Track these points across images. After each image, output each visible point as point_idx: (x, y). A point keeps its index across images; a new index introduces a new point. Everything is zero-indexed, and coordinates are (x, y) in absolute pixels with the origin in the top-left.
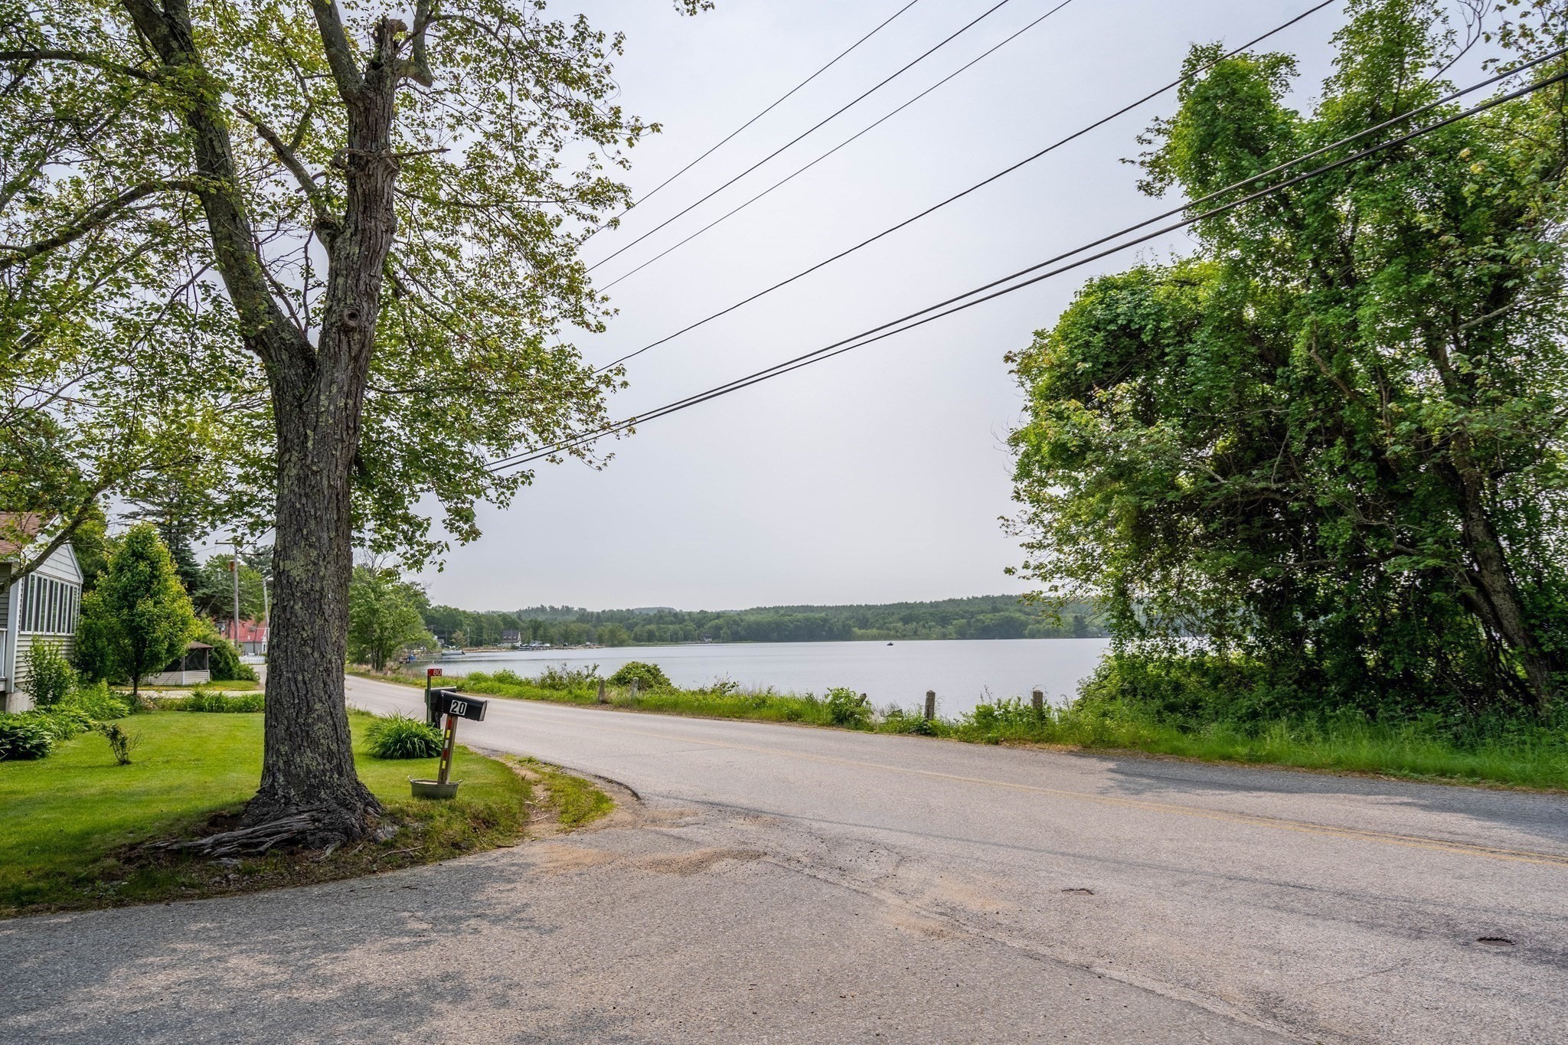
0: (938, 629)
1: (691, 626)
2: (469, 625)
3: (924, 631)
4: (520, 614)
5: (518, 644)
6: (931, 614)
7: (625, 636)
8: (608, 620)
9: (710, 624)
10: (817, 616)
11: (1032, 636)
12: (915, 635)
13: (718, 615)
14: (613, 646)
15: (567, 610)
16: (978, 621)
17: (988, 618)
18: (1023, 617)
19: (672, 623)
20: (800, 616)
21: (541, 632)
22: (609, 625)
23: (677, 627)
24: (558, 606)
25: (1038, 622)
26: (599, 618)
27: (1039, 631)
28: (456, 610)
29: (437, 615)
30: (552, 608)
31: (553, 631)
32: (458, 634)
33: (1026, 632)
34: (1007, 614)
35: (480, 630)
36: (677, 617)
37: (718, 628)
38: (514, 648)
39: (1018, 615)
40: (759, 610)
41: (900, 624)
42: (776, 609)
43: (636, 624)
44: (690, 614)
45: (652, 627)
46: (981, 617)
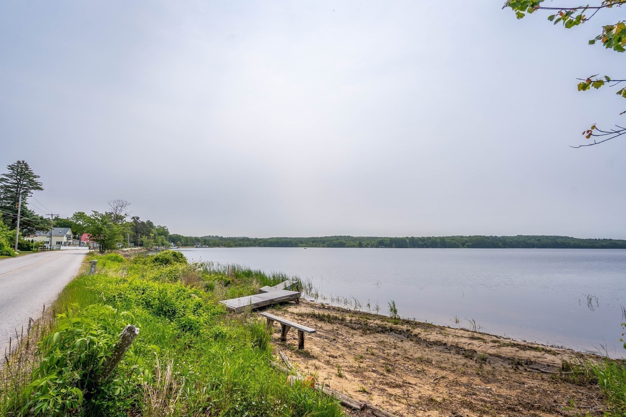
0: (322, 245)
1: (252, 242)
2: (184, 240)
3: (318, 245)
4: (202, 238)
5: (198, 246)
6: (320, 240)
7: (232, 244)
8: (228, 240)
9: (258, 242)
10: (288, 240)
11: (348, 247)
12: (316, 246)
13: (260, 239)
14: (228, 247)
15: (217, 237)
16: (333, 242)
17: (336, 242)
18: (345, 242)
19: (247, 241)
20: (284, 240)
21: (207, 243)
22: (228, 241)
23: (248, 242)
24: (214, 236)
25: (349, 243)
26: (225, 239)
27: (349, 246)
28: (180, 235)
29: (174, 237)
30: (213, 236)
31: (210, 243)
32: (179, 242)
33: (346, 246)
34: (341, 241)
35: (187, 241)
36: (248, 239)
37: (260, 243)
38: (197, 247)
39: (344, 241)
40: (272, 238)
41: (311, 243)
42: (277, 238)
43: (236, 241)
44: (252, 239)
45: (241, 242)
46: (334, 241)
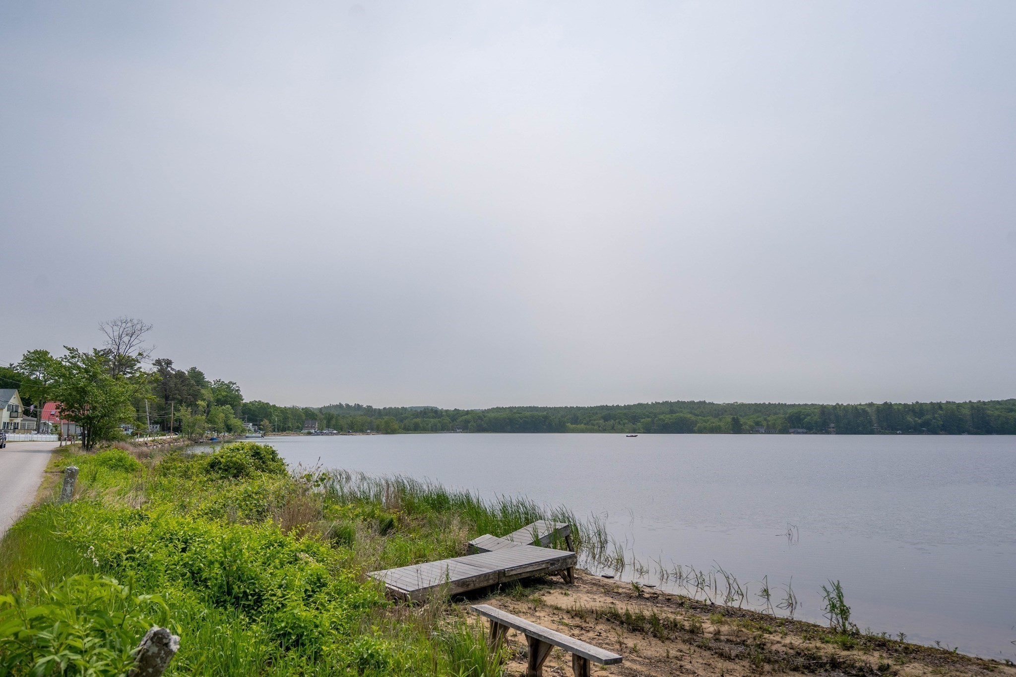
0: (630, 426)
1: (447, 420)
2: (277, 416)
3: (619, 427)
4: (321, 410)
5: (313, 431)
6: (625, 414)
7: (396, 427)
8: (386, 415)
9: (461, 419)
10: (540, 414)
11: (700, 431)
12: (613, 430)
13: (467, 413)
14: (387, 433)
15: (358, 407)
16: (660, 419)
17: (667, 418)
18: (693, 418)
19: (433, 417)
20: (528, 414)
21: (333, 422)
22: (386, 418)
23: (436, 420)
24: (352, 404)
25: (705, 421)
26: (380, 413)
27: (705, 428)
28: (267, 404)
29: (253, 408)
30: (347, 405)
31: (342, 422)
32: (266, 422)
33: (696, 428)
34: (681, 415)
35: (286, 419)
36: (435, 413)
37: (467, 422)
38: (309, 434)
39: (689, 416)
40: (498, 409)
41: (601, 421)
42: (511, 409)
43: (407, 418)
44: (447, 411)
45: (418, 420)
46: (662, 417)
